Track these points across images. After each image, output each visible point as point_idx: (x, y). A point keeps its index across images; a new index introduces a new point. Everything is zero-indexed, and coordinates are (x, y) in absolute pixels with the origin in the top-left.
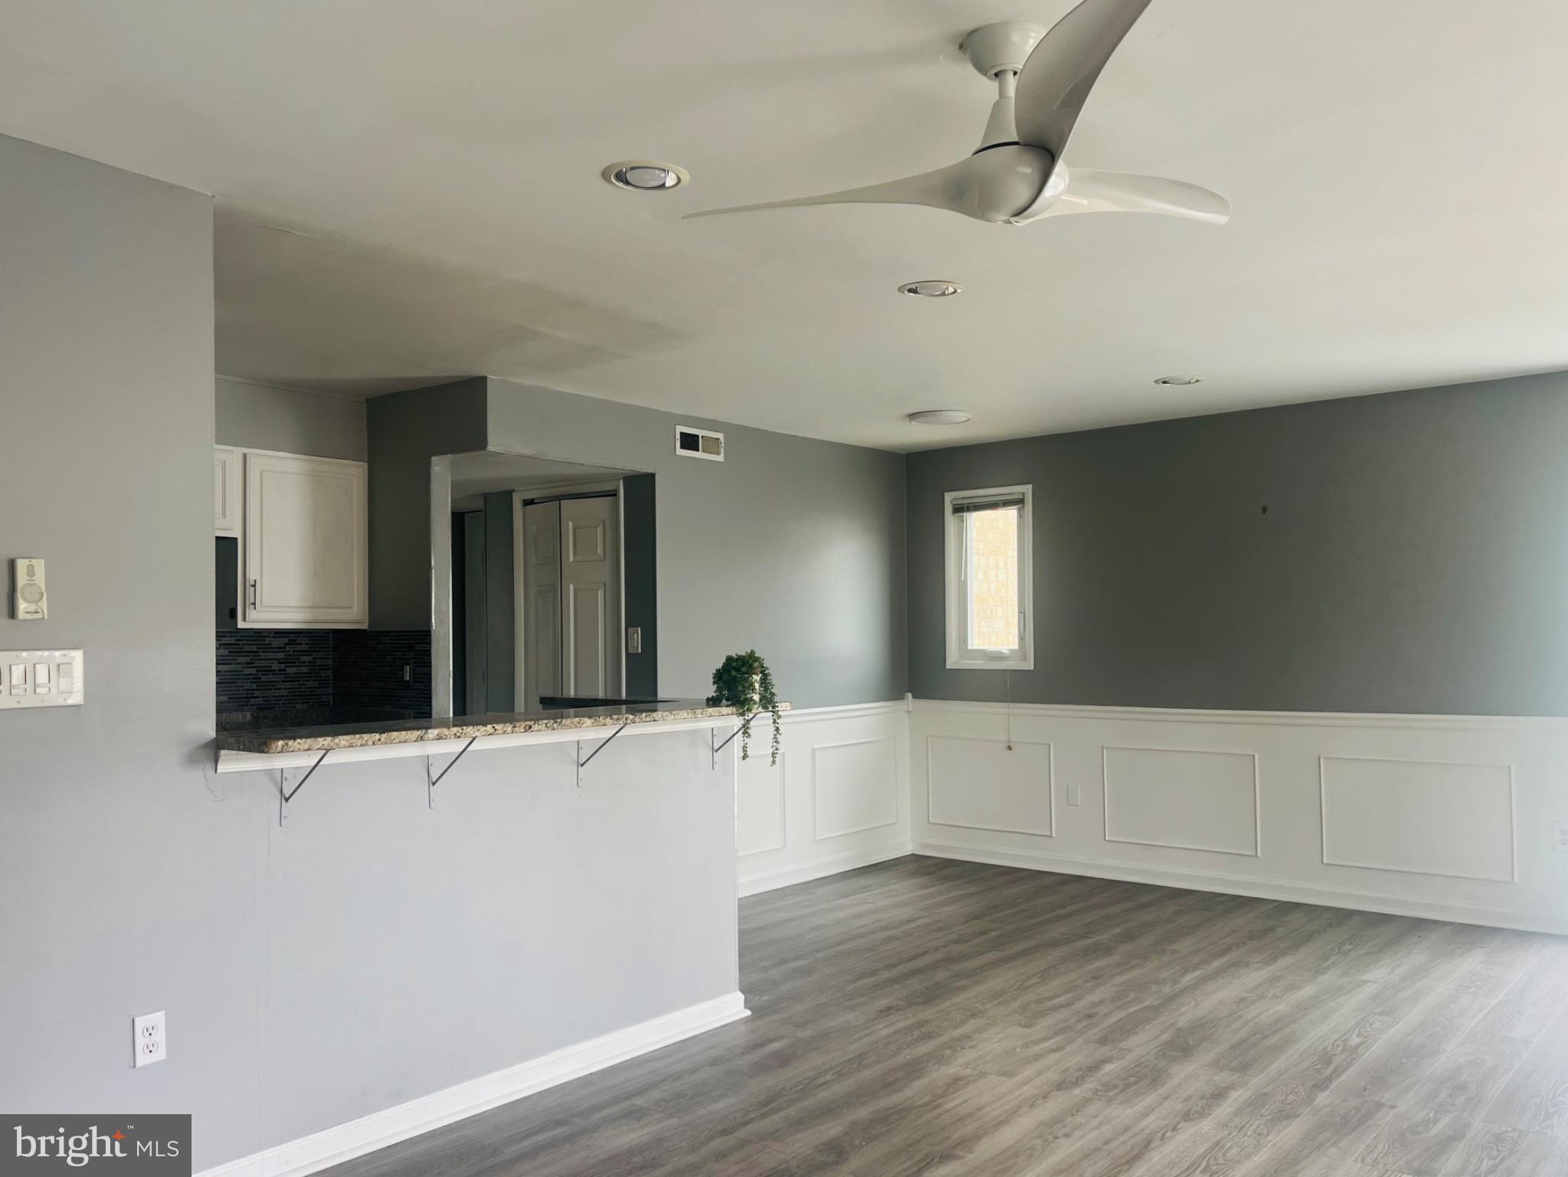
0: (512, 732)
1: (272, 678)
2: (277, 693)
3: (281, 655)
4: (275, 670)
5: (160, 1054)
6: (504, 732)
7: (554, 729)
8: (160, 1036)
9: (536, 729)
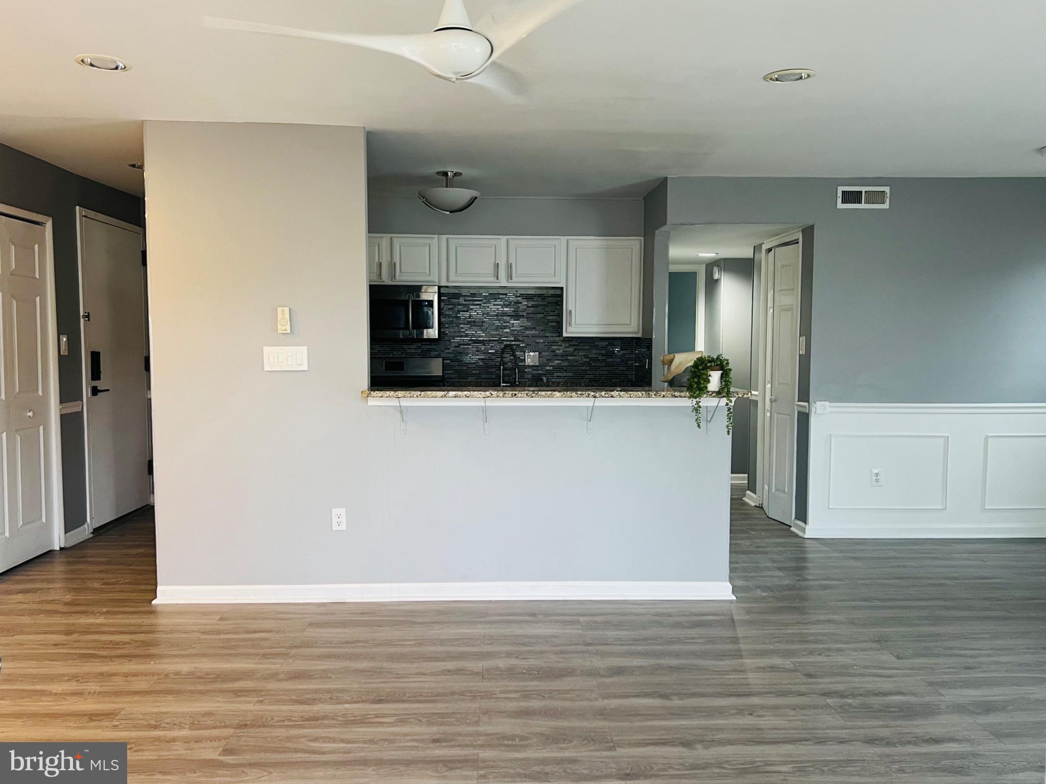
0: (503, 397)
1: (598, 364)
2: (601, 372)
3: (604, 352)
4: (600, 360)
5: (343, 527)
6: (498, 396)
7: (533, 397)
8: (343, 519)
9: (520, 396)
